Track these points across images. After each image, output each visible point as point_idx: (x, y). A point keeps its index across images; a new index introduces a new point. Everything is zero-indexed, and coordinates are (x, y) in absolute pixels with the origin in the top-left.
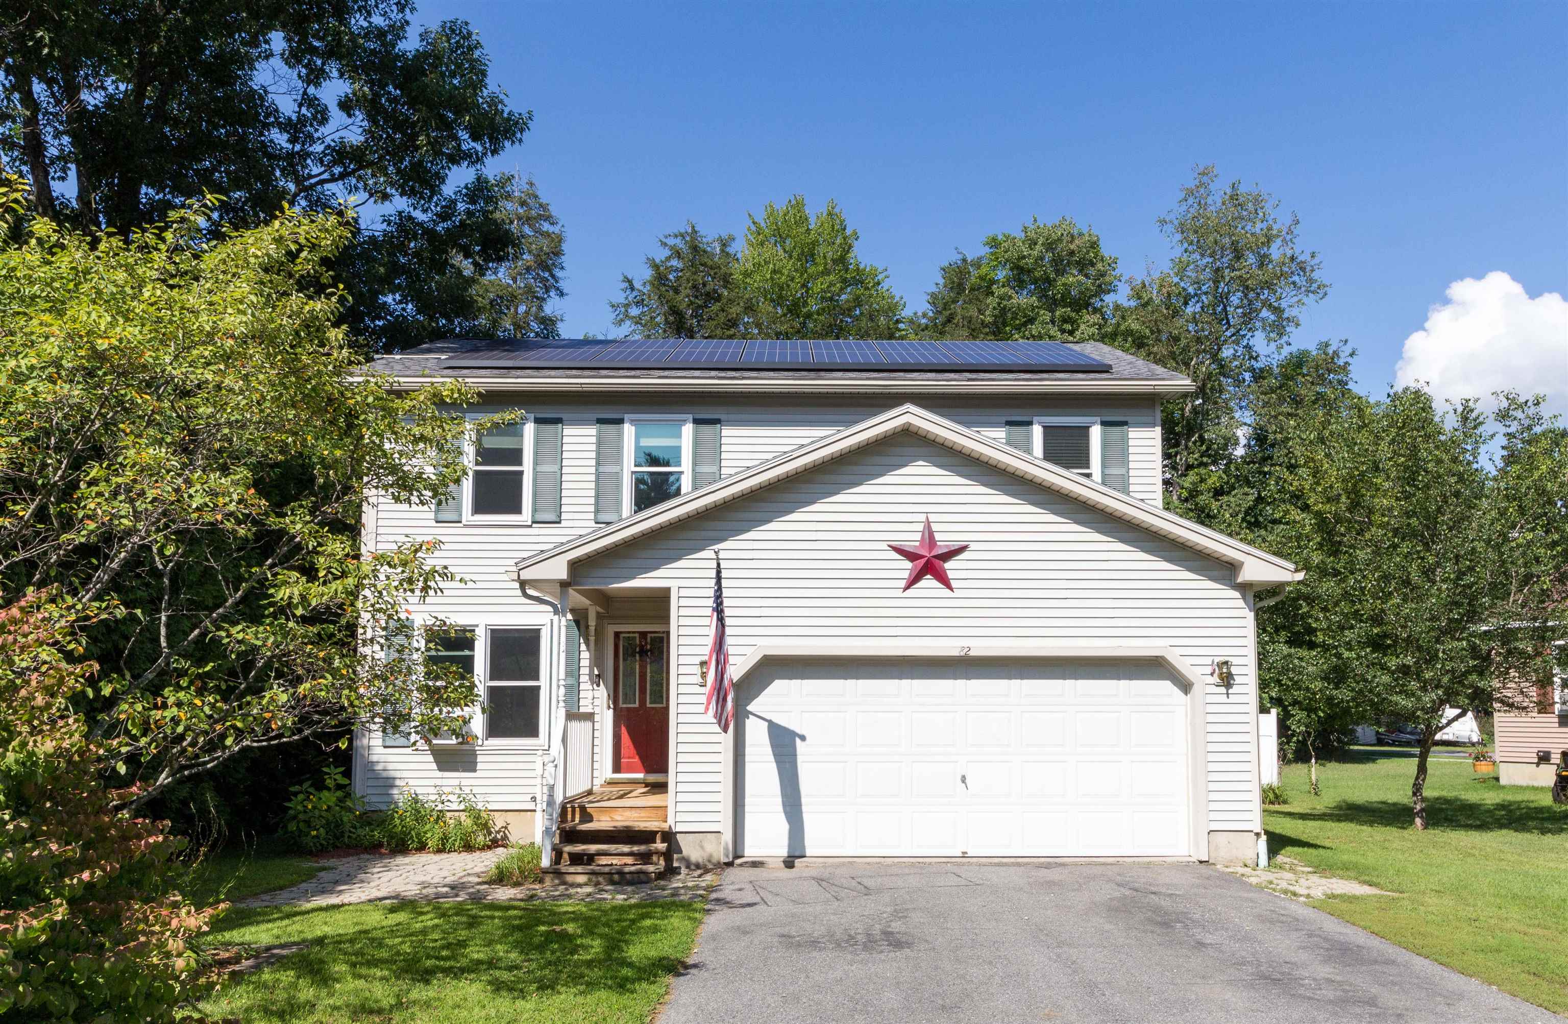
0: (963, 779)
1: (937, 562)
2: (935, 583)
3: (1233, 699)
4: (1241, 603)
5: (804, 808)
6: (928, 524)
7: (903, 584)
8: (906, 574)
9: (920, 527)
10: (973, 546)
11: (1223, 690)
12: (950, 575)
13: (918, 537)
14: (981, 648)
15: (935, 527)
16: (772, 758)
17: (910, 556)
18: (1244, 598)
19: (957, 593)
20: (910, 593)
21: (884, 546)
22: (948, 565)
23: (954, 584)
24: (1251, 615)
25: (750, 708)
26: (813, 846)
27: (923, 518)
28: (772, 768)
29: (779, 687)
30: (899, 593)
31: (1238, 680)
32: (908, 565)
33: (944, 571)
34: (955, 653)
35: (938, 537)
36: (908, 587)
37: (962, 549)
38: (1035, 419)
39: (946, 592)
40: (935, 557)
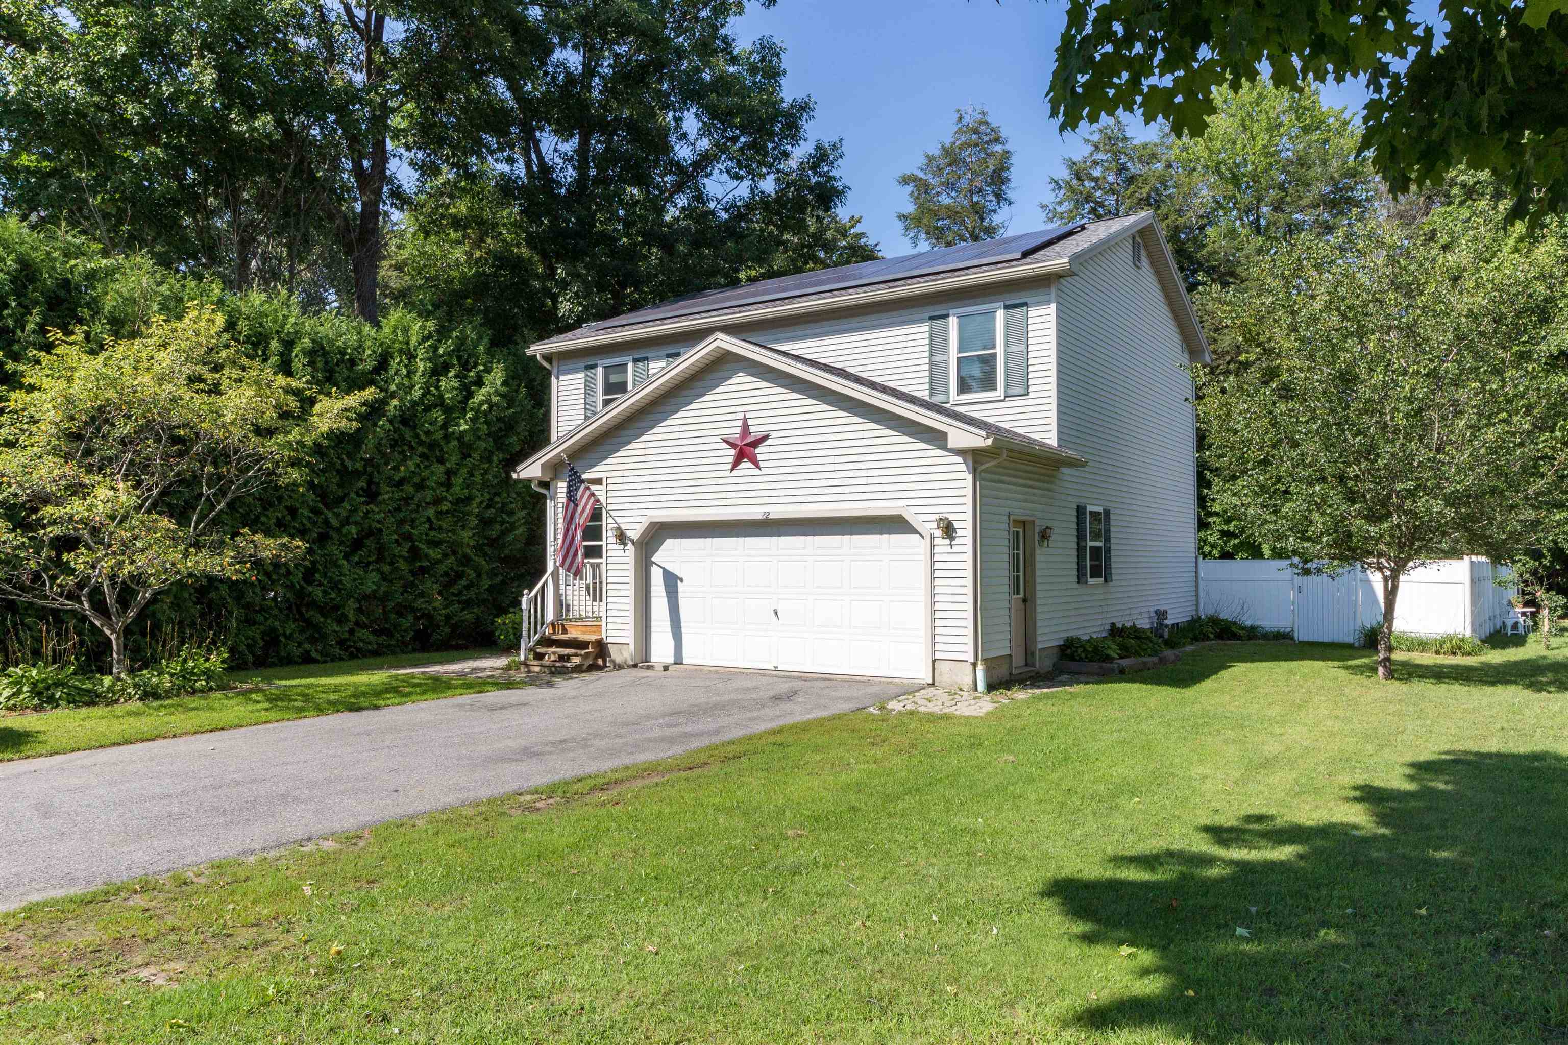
0: (776, 613)
1: (748, 450)
2: (750, 465)
3: (955, 549)
4: (963, 467)
5: (683, 630)
6: (745, 420)
7: (729, 466)
8: (731, 459)
9: (740, 423)
10: (773, 434)
11: (947, 541)
12: (759, 457)
13: (738, 430)
14: (778, 512)
15: (750, 422)
16: (664, 594)
17: (733, 445)
18: (965, 462)
19: (764, 471)
20: (735, 473)
21: (718, 439)
22: (758, 451)
23: (762, 464)
24: (970, 477)
25: (653, 559)
26: (689, 658)
27: (741, 416)
28: (665, 600)
29: (669, 543)
30: (728, 474)
31: (959, 532)
32: (733, 452)
33: (755, 456)
34: (760, 517)
35: (752, 429)
36: (732, 469)
37: (766, 438)
38: (951, 312)
39: (757, 471)
40: (747, 445)
